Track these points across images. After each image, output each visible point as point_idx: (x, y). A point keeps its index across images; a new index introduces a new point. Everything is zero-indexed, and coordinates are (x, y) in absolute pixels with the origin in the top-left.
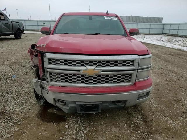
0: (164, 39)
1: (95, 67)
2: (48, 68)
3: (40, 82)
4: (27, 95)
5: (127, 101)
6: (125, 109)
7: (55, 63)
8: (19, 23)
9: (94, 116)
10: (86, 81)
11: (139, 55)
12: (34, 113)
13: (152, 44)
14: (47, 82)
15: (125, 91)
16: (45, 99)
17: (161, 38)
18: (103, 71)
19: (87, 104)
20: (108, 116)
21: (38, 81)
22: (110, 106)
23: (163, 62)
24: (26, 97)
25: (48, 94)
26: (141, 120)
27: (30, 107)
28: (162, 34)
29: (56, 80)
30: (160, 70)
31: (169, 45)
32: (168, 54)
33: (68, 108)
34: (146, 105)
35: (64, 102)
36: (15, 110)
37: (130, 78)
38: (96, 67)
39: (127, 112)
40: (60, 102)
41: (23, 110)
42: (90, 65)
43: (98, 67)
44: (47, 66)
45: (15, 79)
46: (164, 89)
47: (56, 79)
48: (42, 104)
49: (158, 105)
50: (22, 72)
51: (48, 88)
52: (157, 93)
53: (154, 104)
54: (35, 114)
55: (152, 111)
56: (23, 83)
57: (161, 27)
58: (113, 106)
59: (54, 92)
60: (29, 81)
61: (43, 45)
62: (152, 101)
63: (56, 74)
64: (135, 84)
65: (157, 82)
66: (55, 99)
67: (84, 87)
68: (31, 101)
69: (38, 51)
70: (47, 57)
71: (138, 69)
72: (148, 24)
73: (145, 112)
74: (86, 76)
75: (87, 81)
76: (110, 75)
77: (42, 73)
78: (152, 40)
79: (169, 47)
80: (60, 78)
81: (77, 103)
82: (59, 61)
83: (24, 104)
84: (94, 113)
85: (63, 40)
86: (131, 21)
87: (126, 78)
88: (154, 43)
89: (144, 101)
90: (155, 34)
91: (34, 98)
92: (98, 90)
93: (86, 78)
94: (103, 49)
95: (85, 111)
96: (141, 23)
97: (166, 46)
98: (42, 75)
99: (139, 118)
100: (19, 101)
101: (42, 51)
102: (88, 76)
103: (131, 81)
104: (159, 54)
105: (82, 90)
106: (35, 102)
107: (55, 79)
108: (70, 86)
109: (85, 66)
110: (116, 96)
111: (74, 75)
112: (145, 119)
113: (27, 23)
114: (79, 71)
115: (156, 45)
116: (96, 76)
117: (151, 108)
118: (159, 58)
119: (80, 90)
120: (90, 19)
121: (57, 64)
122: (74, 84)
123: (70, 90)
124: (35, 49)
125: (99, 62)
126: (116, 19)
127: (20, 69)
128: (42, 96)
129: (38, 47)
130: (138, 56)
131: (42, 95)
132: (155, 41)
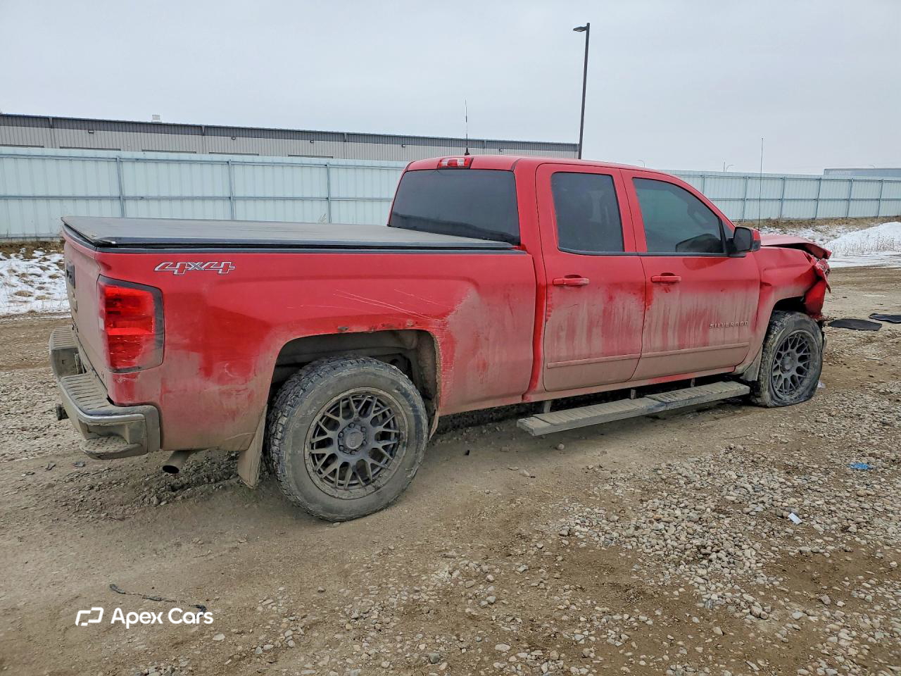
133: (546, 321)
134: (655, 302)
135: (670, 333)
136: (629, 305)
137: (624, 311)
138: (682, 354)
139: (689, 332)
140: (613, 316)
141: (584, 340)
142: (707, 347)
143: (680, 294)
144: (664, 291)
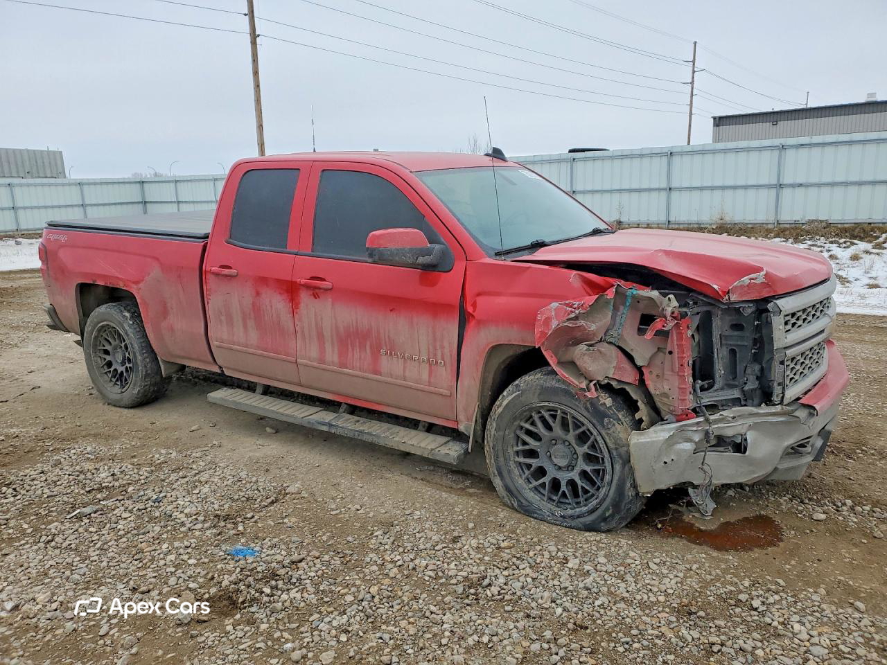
25: (743, 448)
44: (786, 341)
61: (751, 279)
114: (822, 331)
133: (208, 303)
134: (302, 306)
135: (328, 346)
136: (276, 303)
137: (272, 310)
138: (344, 374)
139: (353, 350)
140: (262, 312)
141: (242, 329)
142: (379, 377)
143: (333, 305)
144: (312, 297)
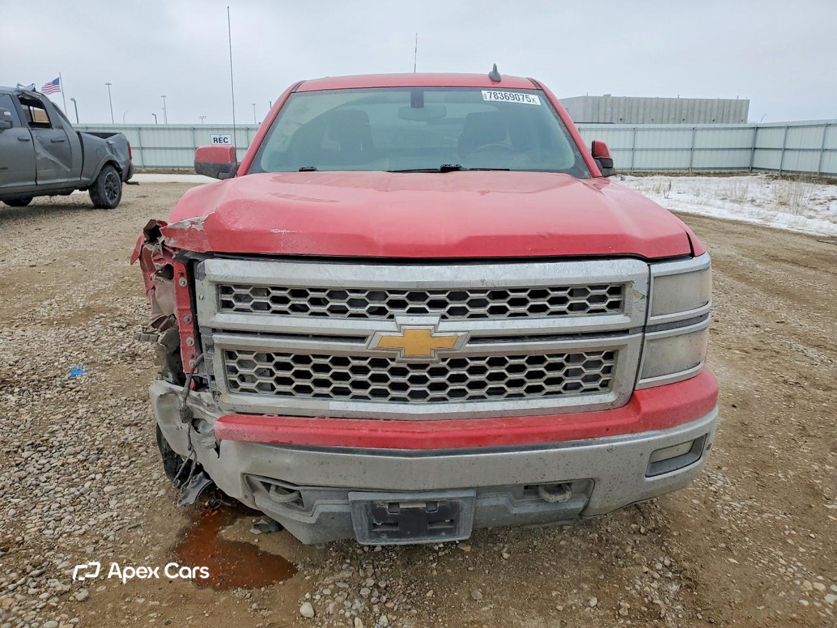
0: (759, 196)
1: (435, 320)
2: (215, 330)
3: (181, 398)
4: (126, 457)
5: (597, 486)
6: (588, 524)
7: (247, 305)
8: (110, 140)
9: (438, 559)
10: (395, 386)
11: (650, 261)
12: (155, 542)
13: (704, 217)
14: (214, 393)
15: (589, 434)
16: (207, 476)
17: (745, 191)
18: (474, 339)
19: (405, 502)
20: (506, 556)
21: (173, 392)
22: (515, 511)
23: (759, 295)
24: (123, 467)
25: (217, 450)
26: (670, 575)
27: (138, 514)
28: (751, 170)
29: (252, 386)
30: (750, 334)
31: (783, 220)
32: (784, 261)
33: (312, 520)
34: (689, 503)
35: (292, 491)
36: (68, 529)
37: (608, 370)
38: (443, 317)
39: (600, 539)
40: (273, 488)
41: (104, 532)
42: (412, 311)
43: (451, 318)
44: (213, 319)
45: (77, 383)
46: (772, 422)
47: (253, 380)
48: (191, 499)
49: (749, 503)
50: (113, 353)
51: (218, 426)
52: (741, 442)
53: (728, 498)
54: (157, 548)
55: (721, 532)
56: (112, 402)
57: (744, 139)
58: (529, 508)
59: (243, 442)
60: (143, 394)
61: (193, 223)
62: (720, 483)
63: (256, 357)
64: (632, 399)
65: (737, 393)
66: (252, 478)
67: (387, 419)
68: (144, 484)
69: (174, 249)
70: (212, 279)
71: (644, 329)
72: (684, 130)
73: (688, 534)
74: (393, 364)
75: (403, 387)
76: (511, 357)
77: (194, 352)
78: (703, 198)
79: (784, 227)
80: (272, 374)
81: (353, 496)
82: (269, 293)
83: (113, 503)
84: (437, 544)
85: (287, 196)
86: (605, 118)
87: (588, 372)
88: (715, 213)
89: (681, 484)
90: (715, 175)
91: (158, 472)
92: (456, 431)
93: (395, 371)
94: (473, 234)
95: (391, 535)
96: (653, 126)
97: (773, 225)
98: (192, 362)
99: (659, 566)
100: (87, 485)
101: (187, 248)
102: (404, 365)
103: (615, 384)
104: (741, 260)
105: (373, 434)
106: (162, 492)
107: (248, 381)
108: (321, 414)
109: (392, 317)
110: (540, 458)
111: (340, 361)
112: (688, 574)
113: (149, 139)
114: (362, 339)
115: (724, 221)
116: (444, 364)
117: (715, 514)
118: (741, 278)
119: (365, 432)
120: (417, 102)
121: (257, 306)
122: (338, 405)
123: (320, 431)
124: (160, 242)
125: (458, 295)
126: (535, 100)
127: (104, 338)
128: (190, 462)
129: (171, 232)
130: (645, 264)
131: (192, 458)
132: (720, 203)
